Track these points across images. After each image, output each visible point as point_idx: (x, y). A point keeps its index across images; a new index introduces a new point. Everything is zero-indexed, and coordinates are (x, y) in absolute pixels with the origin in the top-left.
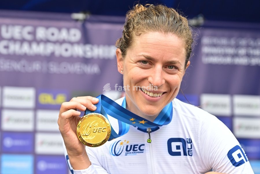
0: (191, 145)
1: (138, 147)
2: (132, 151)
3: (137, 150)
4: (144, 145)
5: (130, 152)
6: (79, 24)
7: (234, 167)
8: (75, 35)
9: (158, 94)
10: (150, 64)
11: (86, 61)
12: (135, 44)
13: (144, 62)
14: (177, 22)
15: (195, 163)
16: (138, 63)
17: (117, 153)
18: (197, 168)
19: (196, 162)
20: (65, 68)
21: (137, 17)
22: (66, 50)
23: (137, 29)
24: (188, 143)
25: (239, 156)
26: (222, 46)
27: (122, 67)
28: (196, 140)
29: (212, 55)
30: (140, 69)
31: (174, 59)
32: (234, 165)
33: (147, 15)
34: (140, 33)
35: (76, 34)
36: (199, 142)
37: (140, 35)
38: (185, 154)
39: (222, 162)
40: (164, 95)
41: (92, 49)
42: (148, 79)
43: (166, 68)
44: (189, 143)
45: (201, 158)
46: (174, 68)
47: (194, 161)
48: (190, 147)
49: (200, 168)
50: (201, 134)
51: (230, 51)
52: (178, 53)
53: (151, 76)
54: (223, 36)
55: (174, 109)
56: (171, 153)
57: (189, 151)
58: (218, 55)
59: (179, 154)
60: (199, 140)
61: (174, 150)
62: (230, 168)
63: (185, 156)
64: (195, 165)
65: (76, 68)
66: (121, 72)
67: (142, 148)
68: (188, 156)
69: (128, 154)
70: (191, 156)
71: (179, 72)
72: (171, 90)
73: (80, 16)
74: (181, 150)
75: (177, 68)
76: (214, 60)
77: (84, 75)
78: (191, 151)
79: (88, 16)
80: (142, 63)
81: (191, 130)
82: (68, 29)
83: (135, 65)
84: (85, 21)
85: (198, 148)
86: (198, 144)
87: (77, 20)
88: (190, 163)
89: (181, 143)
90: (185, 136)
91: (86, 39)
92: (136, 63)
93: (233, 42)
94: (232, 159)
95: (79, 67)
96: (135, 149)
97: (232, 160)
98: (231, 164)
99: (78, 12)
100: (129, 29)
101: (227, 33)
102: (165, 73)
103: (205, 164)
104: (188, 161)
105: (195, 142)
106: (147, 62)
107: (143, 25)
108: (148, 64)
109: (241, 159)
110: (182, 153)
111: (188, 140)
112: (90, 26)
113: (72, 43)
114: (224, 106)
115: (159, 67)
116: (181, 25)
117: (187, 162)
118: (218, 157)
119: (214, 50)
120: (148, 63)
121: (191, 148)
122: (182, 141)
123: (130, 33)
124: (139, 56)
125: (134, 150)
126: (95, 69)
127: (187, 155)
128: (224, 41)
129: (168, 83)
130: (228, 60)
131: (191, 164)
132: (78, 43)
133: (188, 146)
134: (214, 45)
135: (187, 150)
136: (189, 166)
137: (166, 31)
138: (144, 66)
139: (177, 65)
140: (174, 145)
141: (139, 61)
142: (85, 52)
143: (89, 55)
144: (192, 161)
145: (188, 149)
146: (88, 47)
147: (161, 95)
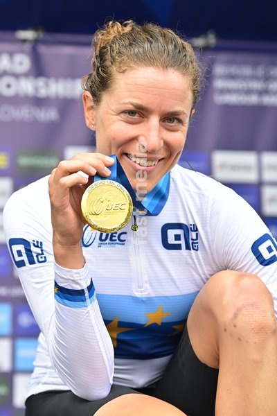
0: (197, 234)
1: (117, 235)
2: (108, 241)
3: (116, 240)
4: (125, 233)
5: (105, 242)
6: (28, 47)
7: (261, 266)
8: (21, 64)
9: (152, 161)
10: (141, 116)
11: (38, 102)
12: (117, 86)
13: (131, 113)
14: (179, 51)
15: (202, 261)
16: (123, 115)
17: (85, 243)
18: (205, 269)
19: (204, 259)
20: (6, 113)
21: (117, 44)
22: (9, 86)
23: (120, 63)
24: (192, 231)
25: (270, 250)
26: (244, 78)
27: (93, 120)
28: (204, 227)
29: (229, 91)
30: (125, 124)
31: (178, 108)
32: (261, 263)
33: (132, 40)
34: (124, 68)
35: (23, 62)
36: (209, 231)
37: (124, 72)
38: (188, 248)
39: (243, 260)
40: (161, 162)
41: (47, 85)
42: (138, 140)
43: (164, 121)
44: (194, 231)
45: (212, 254)
46: (176, 121)
47: (201, 258)
48: (195, 238)
49: (210, 269)
50: (211, 217)
51: (257, 85)
52: (182, 99)
53: (143, 135)
54: (245, 63)
55: (171, 179)
56: (167, 246)
57: (193, 243)
58: (237, 91)
59: (178, 247)
60: (208, 227)
61: (171, 241)
62: (255, 268)
63: (188, 251)
64: (203, 264)
65: (24, 113)
66: (92, 128)
67: (122, 237)
68: (192, 251)
69: (102, 245)
70: (197, 250)
71: (183, 127)
72: (170, 155)
73: (28, 35)
74: (182, 242)
75: (180, 121)
76: (233, 99)
77: (35, 123)
78: (197, 243)
79: (41, 35)
80: (127, 115)
81: (197, 212)
82: (11, 55)
83: (118, 117)
84: (36, 42)
85: (207, 238)
86: (206, 232)
87: (24, 41)
88: (196, 260)
89: (182, 231)
90: (187, 220)
91: (39, 70)
92: (119, 114)
93: (260, 71)
94: (258, 254)
95: (27, 111)
96: (114, 238)
97: (259, 256)
98: (258, 263)
99: (25, 28)
100: (104, 62)
101: (251, 58)
102: (163, 130)
103: (217, 263)
104: (192, 258)
105: (203, 229)
106: (135, 113)
107: (128, 56)
108: (136, 117)
109: (272, 254)
110: (183, 246)
111: (192, 227)
112: (44, 50)
113: (16, 76)
114: (247, 168)
115: (154, 120)
116: (185, 55)
117: (190, 260)
118: (238, 252)
119: (232, 85)
120: (137, 115)
121: (197, 239)
122: (184, 227)
123: (108, 67)
124: (124, 103)
125: (111, 240)
126: (51, 114)
127: (190, 250)
128: (247, 71)
129: (168, 146)
130: (254, 99)
131: (197, 263)
132: (26, 75)
133: (193, 235)
134: (232, 77)
135: (191, 242)
136: (193, 266)
137: (165, 67)
138: (130, 120)
139: (181, 117)
140: (171, 233)
141: (124, 112)
142: (36, 89)
143: (43, 93)
144: (198, 258)
145: (192, 239)
146: (41, 82)
147: (156, 163)
